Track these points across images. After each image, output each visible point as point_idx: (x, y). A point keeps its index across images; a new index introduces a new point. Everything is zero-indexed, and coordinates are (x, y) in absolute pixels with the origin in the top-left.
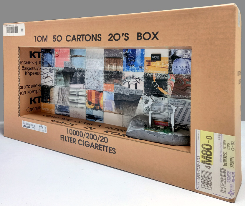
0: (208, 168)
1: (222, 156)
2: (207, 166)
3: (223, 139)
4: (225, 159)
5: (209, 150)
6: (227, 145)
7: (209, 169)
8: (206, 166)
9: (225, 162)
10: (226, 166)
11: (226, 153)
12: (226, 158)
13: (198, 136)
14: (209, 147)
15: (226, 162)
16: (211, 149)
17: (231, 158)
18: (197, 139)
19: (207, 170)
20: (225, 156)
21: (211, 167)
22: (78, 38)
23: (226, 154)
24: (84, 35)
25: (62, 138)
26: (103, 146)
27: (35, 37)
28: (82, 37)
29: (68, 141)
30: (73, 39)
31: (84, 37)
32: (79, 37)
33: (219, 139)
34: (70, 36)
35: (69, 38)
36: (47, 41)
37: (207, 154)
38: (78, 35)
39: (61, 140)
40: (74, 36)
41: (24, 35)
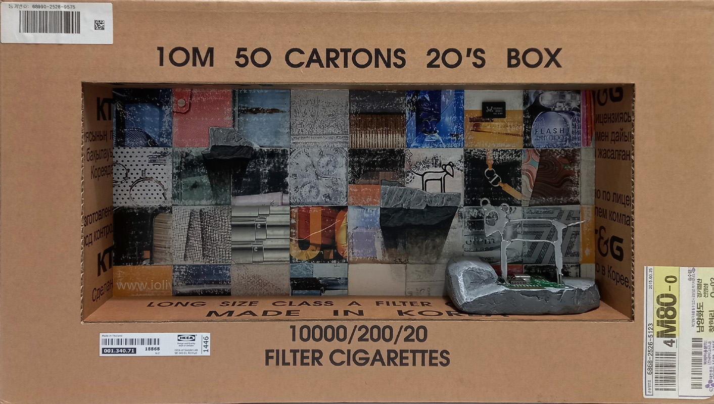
0: (670, 344)
1: (696, 313)
2: (668, 342)
3: (697, 278)
4: (700, 319)
5: (670, 306)
6: (703, 288)
7: (671, 346)
8: (665, 342)
9: (701, 325)
10: (703, 331)
11: (702, 306)
12: (702, 315)
13: (649, 280)
14: (670, 300)
15: (703, 324)
16: (674, 302)
17: (710, 314)
18: (648, 287)
19: (667, 349)
20: (700, 311)
21: (674, 342)
22: (328, 59)
23: (701, 308)
24: (350, 50)
25: (272, 357)
26: (411, 351)
27: (161, 49)
28: (342, 55)
29: (292, 363)
30: (311, 60)
31: (350, 55)
32: (333, 55)
33: (690, 279)
34: (302, 52)
35: (295, 58)
36: (212, 65)
37: (666, 315)
38: (329, 51)
39: (267, 364)
40: (315, 51)
41: (112, 43)
